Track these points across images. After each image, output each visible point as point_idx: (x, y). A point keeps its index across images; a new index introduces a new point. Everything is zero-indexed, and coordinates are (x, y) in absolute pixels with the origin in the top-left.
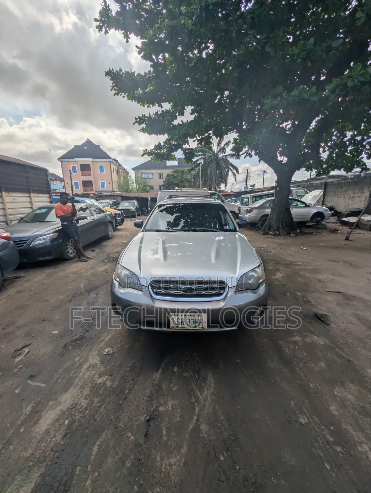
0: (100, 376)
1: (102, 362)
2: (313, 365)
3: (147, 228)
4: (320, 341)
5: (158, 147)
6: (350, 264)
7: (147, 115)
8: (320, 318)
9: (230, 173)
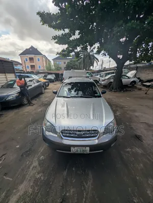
0: (38, 173)
1: (39, 165)
2: (137, 165)
3: (59, 95)
4: (139, 151)
5: (63, 51)
6: (148, 107)
7: (58, 35)
8: (138, 138)
9: (95, 62)
